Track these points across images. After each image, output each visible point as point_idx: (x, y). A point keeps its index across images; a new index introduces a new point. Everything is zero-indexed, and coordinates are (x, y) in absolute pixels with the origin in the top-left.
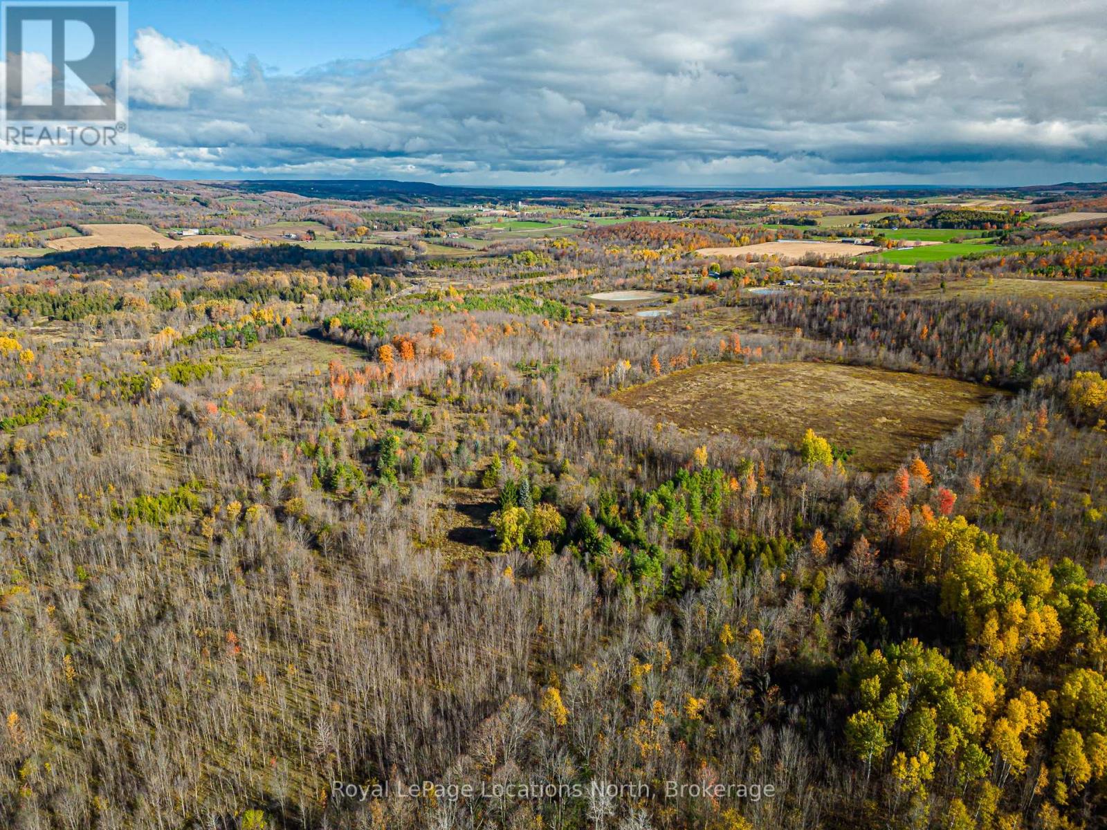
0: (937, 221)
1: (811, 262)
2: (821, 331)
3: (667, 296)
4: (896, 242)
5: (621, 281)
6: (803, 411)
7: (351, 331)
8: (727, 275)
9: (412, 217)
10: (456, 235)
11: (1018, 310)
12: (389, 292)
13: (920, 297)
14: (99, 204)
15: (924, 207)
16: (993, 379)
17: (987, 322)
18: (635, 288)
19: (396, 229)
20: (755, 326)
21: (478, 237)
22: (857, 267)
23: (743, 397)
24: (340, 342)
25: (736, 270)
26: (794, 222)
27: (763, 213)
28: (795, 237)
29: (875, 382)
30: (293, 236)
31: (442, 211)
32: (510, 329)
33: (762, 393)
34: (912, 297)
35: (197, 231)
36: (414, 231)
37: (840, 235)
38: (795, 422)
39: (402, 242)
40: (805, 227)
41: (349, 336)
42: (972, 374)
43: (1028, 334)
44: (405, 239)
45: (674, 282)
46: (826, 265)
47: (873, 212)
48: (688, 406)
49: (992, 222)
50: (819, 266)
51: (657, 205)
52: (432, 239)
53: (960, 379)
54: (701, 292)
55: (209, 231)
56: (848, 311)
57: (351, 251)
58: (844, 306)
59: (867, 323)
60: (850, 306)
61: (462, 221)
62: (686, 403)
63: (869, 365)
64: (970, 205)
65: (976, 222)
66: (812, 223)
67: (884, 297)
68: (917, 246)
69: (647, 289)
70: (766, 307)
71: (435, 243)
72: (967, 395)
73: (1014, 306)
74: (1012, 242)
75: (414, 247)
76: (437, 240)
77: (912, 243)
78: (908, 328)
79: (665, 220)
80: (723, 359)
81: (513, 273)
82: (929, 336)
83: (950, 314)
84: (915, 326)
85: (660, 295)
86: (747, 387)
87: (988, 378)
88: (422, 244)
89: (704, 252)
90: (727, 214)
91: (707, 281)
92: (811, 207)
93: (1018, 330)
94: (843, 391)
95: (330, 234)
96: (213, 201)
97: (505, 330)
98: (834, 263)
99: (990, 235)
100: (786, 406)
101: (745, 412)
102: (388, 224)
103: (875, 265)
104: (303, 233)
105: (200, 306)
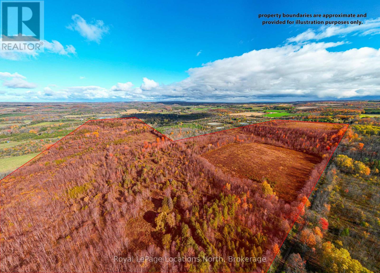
0: (275, 108)
1: (252, 116)
2: (257, 134)
3: (223, 124)
4: (268, 112)
5: (214, 120)
6: (257, 163)
8: (235, 119)
9: (181, 108)
10: (187, 111)
11: (308, 132)
13: (280, 127)
14: (132, 106)
15: (272, 106)
16: (306, 151)
17: (300, 134)
18: (217, 122)
20: (241, 132)
21: (191, 111)
22: (262, 118)
23: (240, 156)
24: (155, 134)
25: (237, 118)
26: (247, 108)
27: (242, 107)
28: (248, 111)
29: (274, 151)
30: (159, 111)
31: (185, 107)
33: (244, 155)
34: (279, 127)
35: (144, 110)
36: (180, 110)
37: (257, 111)
38: (256, 167)
39: (177, 112)
40: (250, 109)
41: (156, 133)
42: (300, 149)
43: (313, 139)
45: (224, 121)
46: (256, 117)
47: (262, 106)
48: (225, 158)
49: (287, 109)
50: (254, 117)
51: (223, 105)
53: (296, 150)
54: (230, 123)
55: (146, 110)
56: (263, 129)
57: (167, 114)
58: (262, 128)
59: (269, 133)
60: (264, 128)
61: (188, 108)
62: (225, 157)
63: (271, 144)
64: (281, 105)
65: (283, 109)
66: (251, 108)
67: (272, 126)
68: (273, 113)
69: (219, 122)
70: (244, 128)
72: (301, 157)
73: (307, 131)
74: (292, 113)
76: (183, 112)
77: (272, 113)
78: (279, 135)
79: (224, 108)
80: (234, 142)
82: (285, 137)
83: (290, 132)
84: (281, 134)
85: (221, 124)
86: (241, 153)
87: (305, 151)
88: (180, 113)
89: (231, 114)
90: (235, 107)
91: (231, 121)
92: (251, 105)
93: (309, 138)
94: (267, 155)
95: (166, 111)
97: (187, 133)
98: (257, 117)
99: (287, 111)
100: (252, 160)
101: (240, 162)
102: (176, 109)
103: (266, 117)
104: (161, 111)
105: (135, 125)
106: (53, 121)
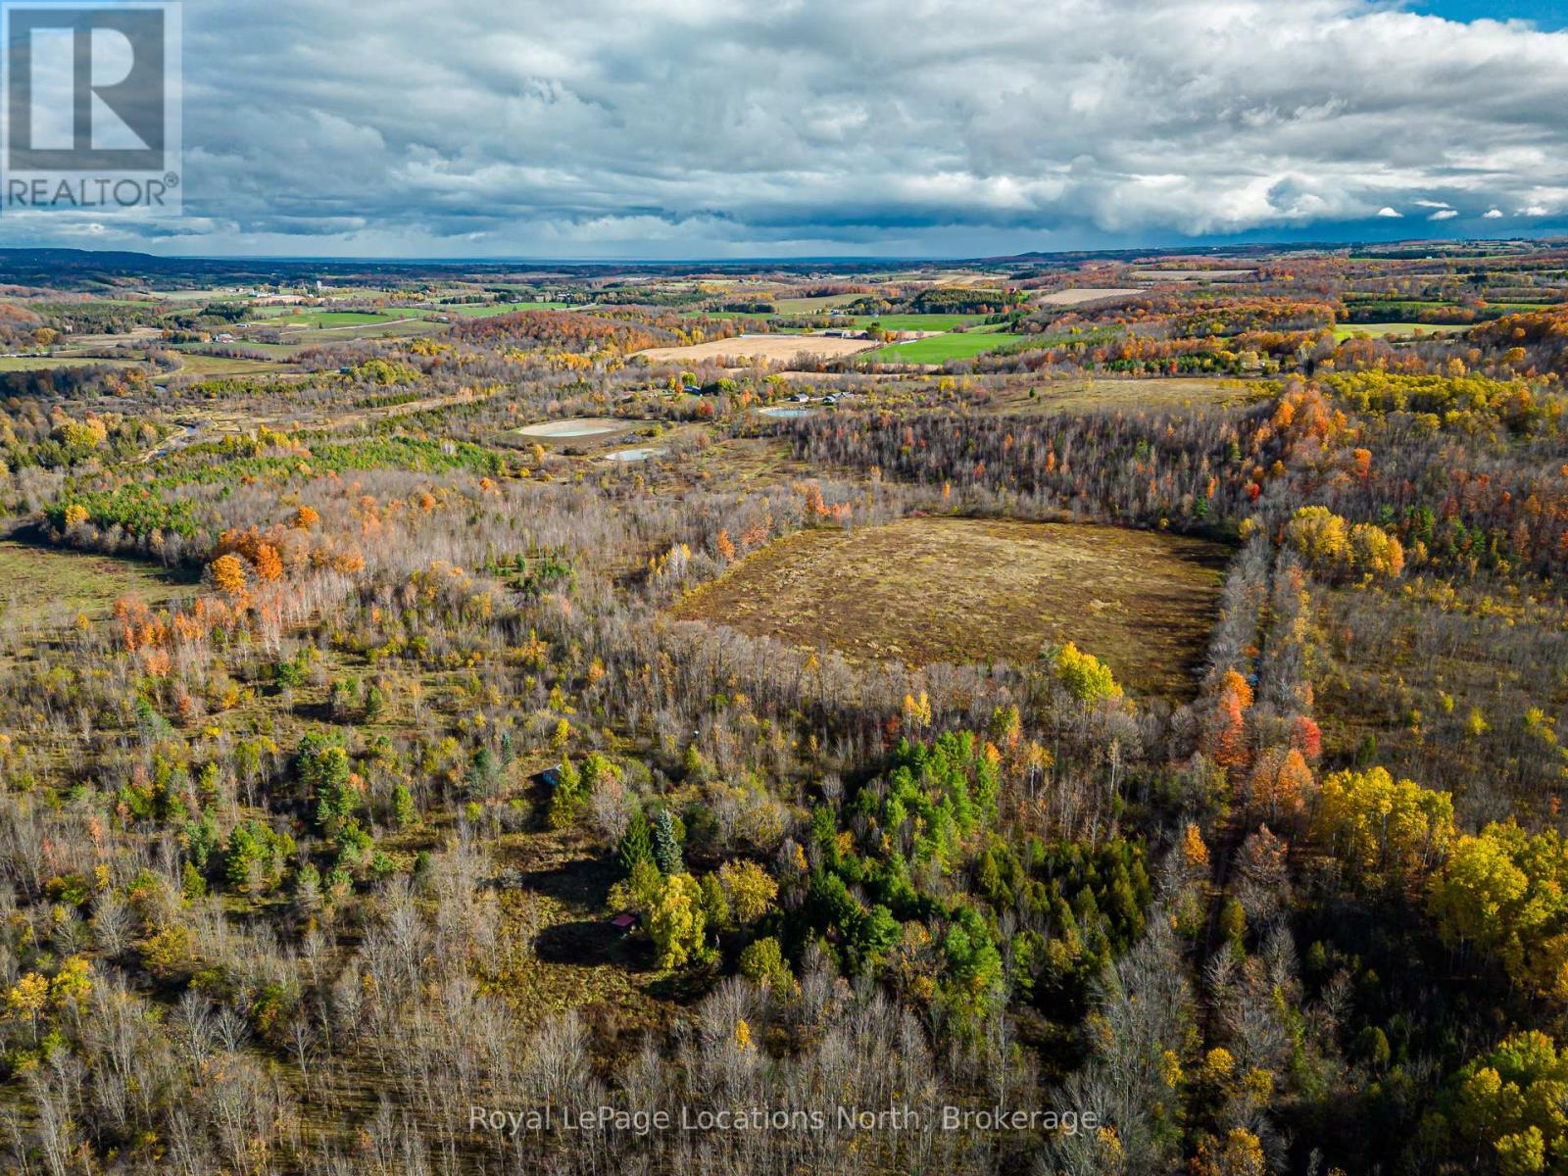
0: (923, 304)
1: (806, 366)
2: (899, 467)
3: (639, 427)
4: (893, 333)
5: (554, 405)
6: (983, 603)
7: (117, 528)
8: (713, 389)
9: (134, 310)
10: (228, 337)
11: (1157, 425)
12: (143, 444)
13: (1015, 412)
15: (896, 284)
16: (1172, 523)
17: (1125, 443)
18: (580, 414)
19: (109, 331)
20: (802, 467)
21: (269, 339)
22: (869, 370)
23: (883, 588)
25: (724, 381)
26: (743, 309)
27: (695, 296)
28: (759, 331)
29: (1031, 542)
31: (187, 298)
32: (431, 500)
33: (901, 577)
34: (1007, 412)
36: (147, 333)
37: (817, 326)
38: (984, 622)
39: (131, 353)
40: (755, 314)
41: (113, 537)
42: (1141, 517)
43: (1185, 457)
44: (135, 348)
45: (638, 403)
46: (828, 369)
47: (835, 293)
48: (810, 613)
49: (989, 304)
50: (818, 370)
51: (537, 284)
52: (186, 346)
53: (1127, 526)
54: (692, 417)
56: (925, 436)
58: (919, 429)
59: (963, 455)
60: (930, 430)
61: (231, 314)
62: (804, 607)
63: (998, 515)
64: (945, 281)
65: (970, 305)
66: (768, 310)
67: (967, 414)
68: (920, 338)
69: (600, 416)
70: (804, 438)
71: (195, 353)
72: (1159, 551)
73: (1151, 417)
74: (1027, 330)
75: (157, 362)
76: (196, 346)
77: (913, 334)
78: (1023, 459)
79: (560, 308)
80: (806, 526)
81: (361, 398)
82: (1058, 467)
83: (1072, 433)
84: (1031, 453)
85: (625, 424)
86: (876, 570)
87: (1165, 522)
88: (172, 355)
89: (649, 354)
90: (647, 299)
91: (688, 401)
92: (757, 288)
93: (1170, 454)
94: (1009, 563)
97: (422, 503)
98: (835, 368)
99: (995, 321)
100: (954, 597)
101: (900, 614)
102: (91, 323)
103: (892, 366)
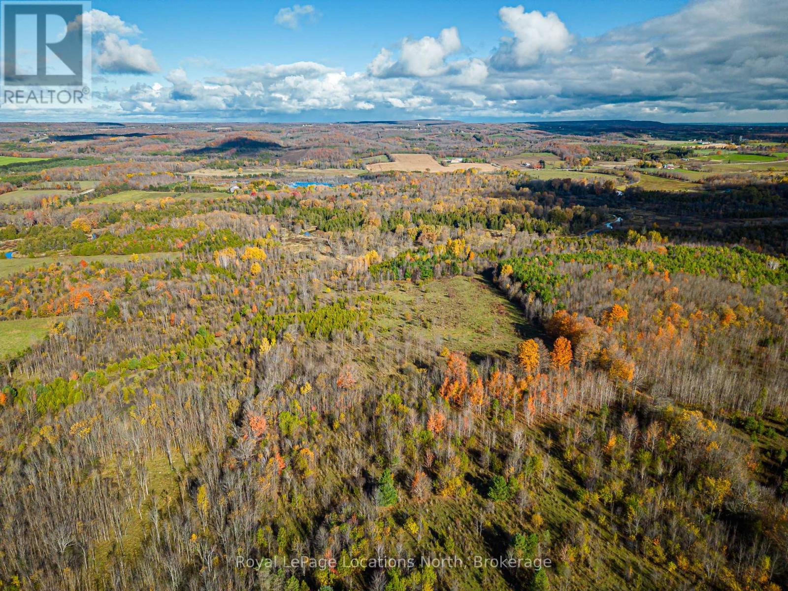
7: (518, 285)
9: (633, 149)
10: (672, 167)
12: (588, 225)
14: (415, 139)
19: (616, 160)
21: (694, 169)
24: (503, 293)
30: (528, 164)
31: (662, 144)
35: (461, 160)
36: (633, 162)
39: (618, 172)
41: (514, 289)
44: (622, 169)
52: (646, 170)
55: (469, 159)
57: (568, 181)
61: (680, 153)
71: (649, 174)
75: (627, 177)
76: (652, 170)
88: (636, 175)
95: (558, 163)
96: (485, 137)
102: (611, 155)
104: (536, 163)
105: (413, 229)
106: (152, 188)
